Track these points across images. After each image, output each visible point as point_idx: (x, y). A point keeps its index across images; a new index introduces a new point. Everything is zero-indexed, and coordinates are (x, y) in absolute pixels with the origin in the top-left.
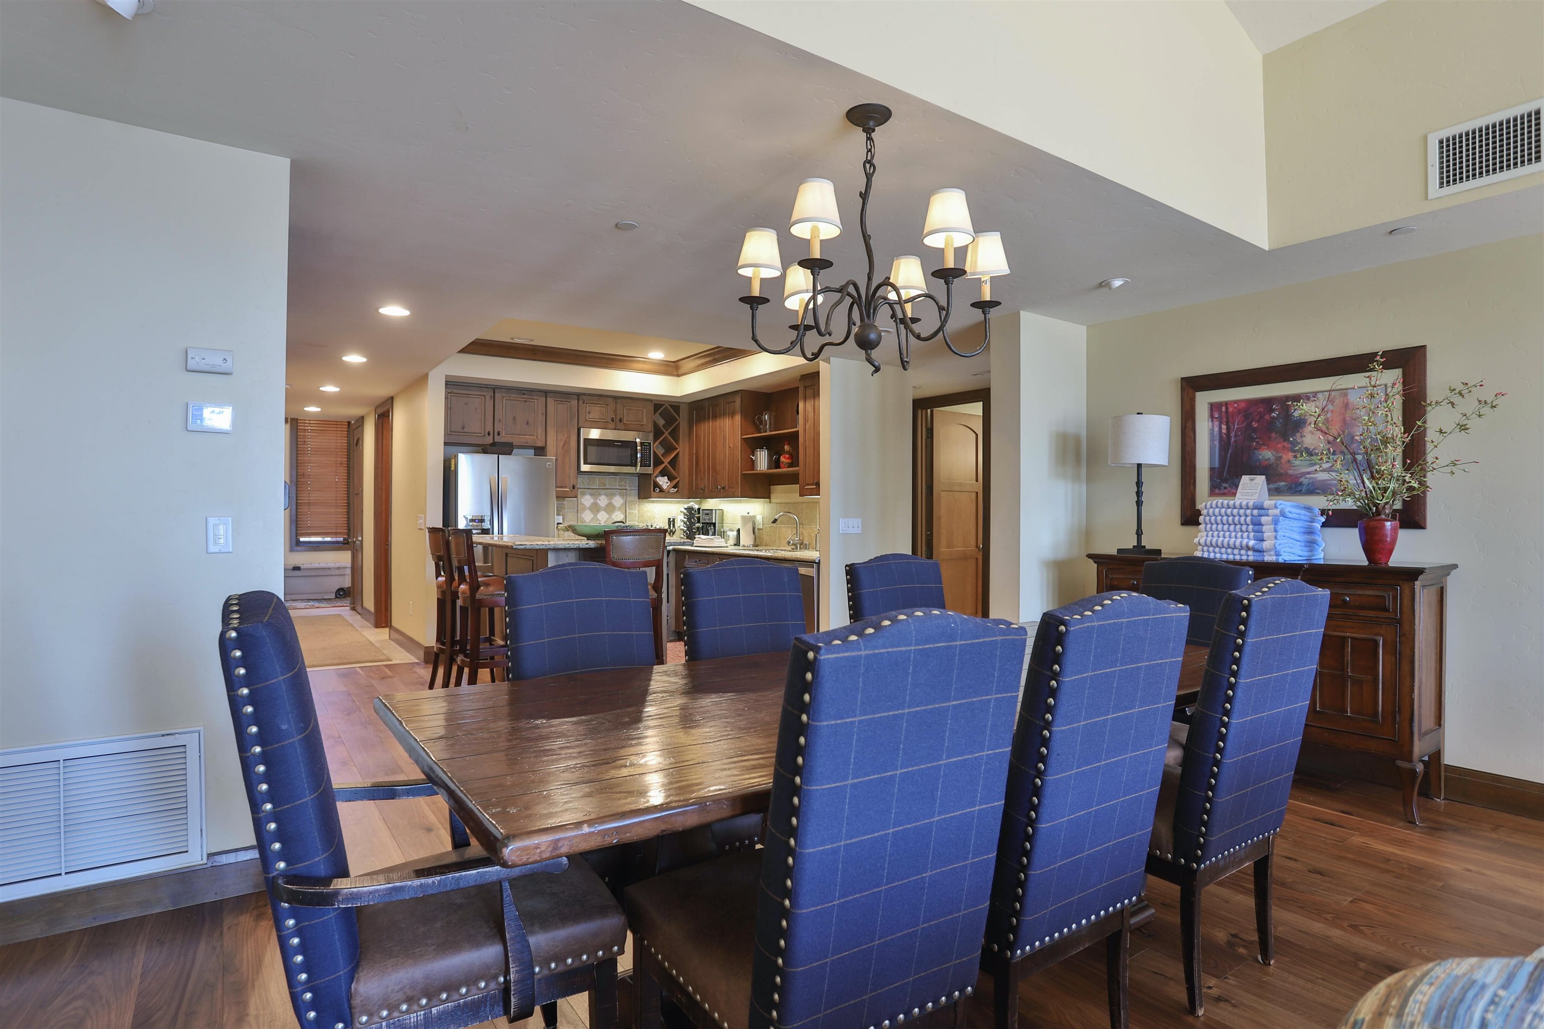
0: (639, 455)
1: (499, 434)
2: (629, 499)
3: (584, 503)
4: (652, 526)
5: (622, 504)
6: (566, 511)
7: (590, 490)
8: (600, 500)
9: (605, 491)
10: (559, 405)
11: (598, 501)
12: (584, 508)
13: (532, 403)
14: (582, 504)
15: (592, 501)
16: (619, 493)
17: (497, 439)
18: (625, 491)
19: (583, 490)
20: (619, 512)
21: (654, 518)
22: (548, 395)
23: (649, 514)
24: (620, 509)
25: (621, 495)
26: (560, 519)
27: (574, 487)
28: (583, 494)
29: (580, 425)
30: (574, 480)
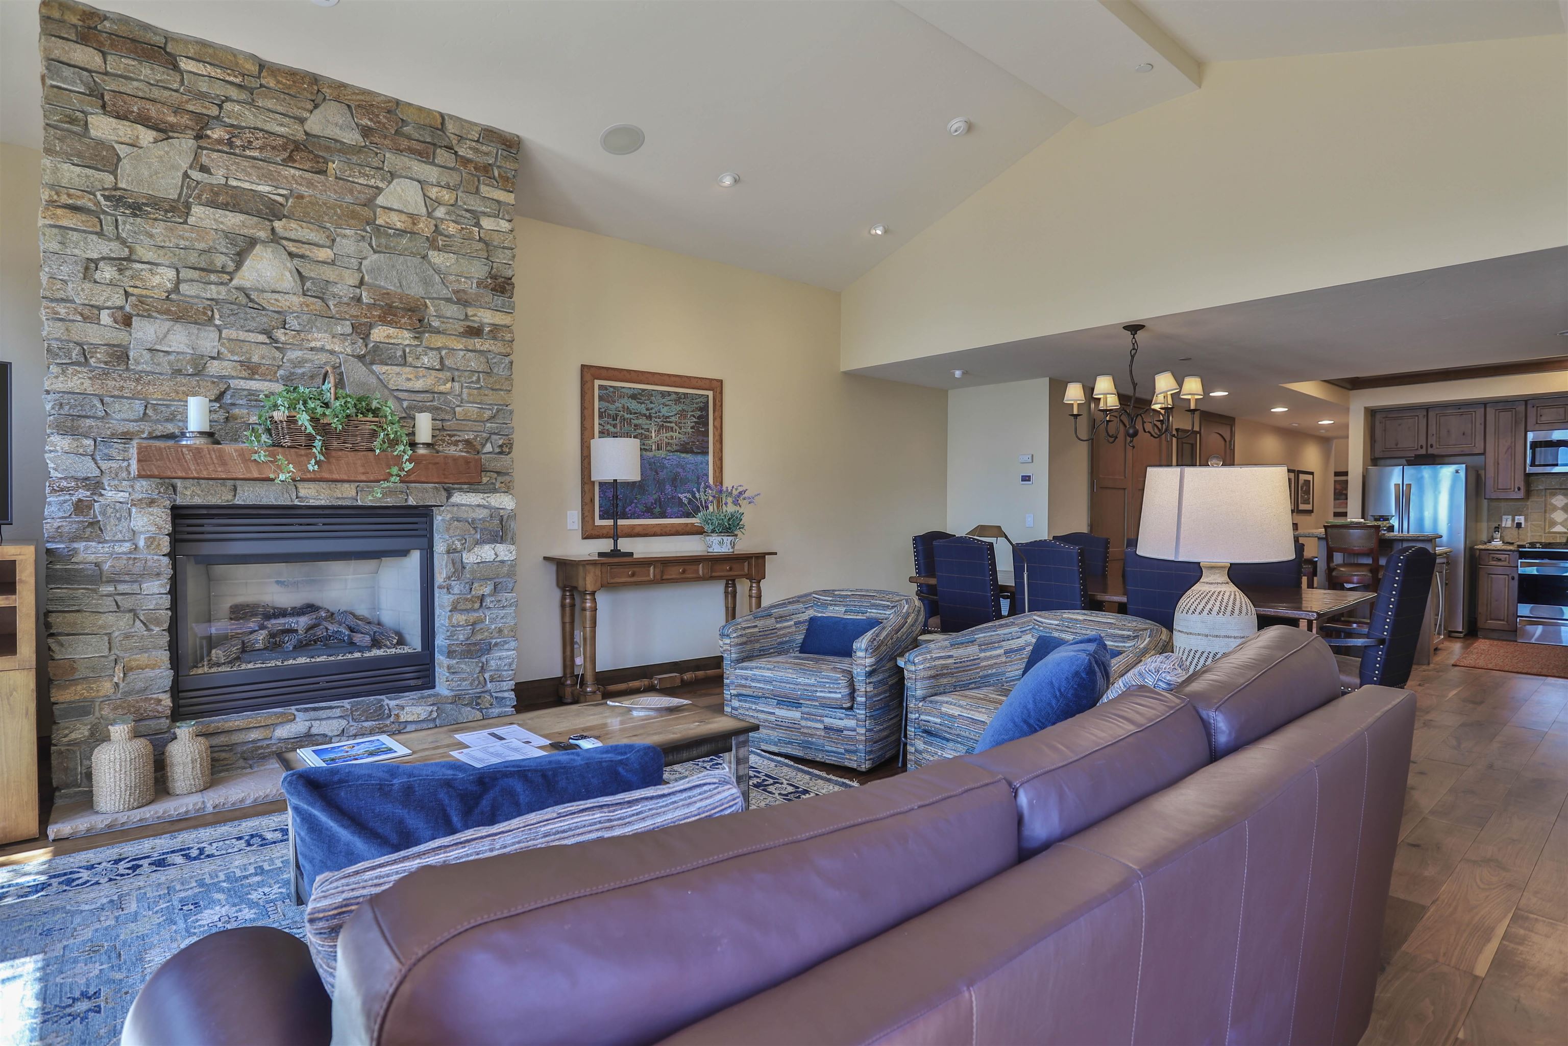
1: (1432, 446)
3: (1555, 503)
6: (1530, 511)
7: (1563, 491)
10: (1501, 413)
12: (1555, 508)
13: (1469, 415)
14: (1552, 504)
15: (1565, 501)
17: (1431, 451)
19: (1553, 491)
22: (1487, 406)
26: (1521, 519)
27: (1519, 489)
28: (1554, 495)
29: (1528, 428)
30: (1520, 482)
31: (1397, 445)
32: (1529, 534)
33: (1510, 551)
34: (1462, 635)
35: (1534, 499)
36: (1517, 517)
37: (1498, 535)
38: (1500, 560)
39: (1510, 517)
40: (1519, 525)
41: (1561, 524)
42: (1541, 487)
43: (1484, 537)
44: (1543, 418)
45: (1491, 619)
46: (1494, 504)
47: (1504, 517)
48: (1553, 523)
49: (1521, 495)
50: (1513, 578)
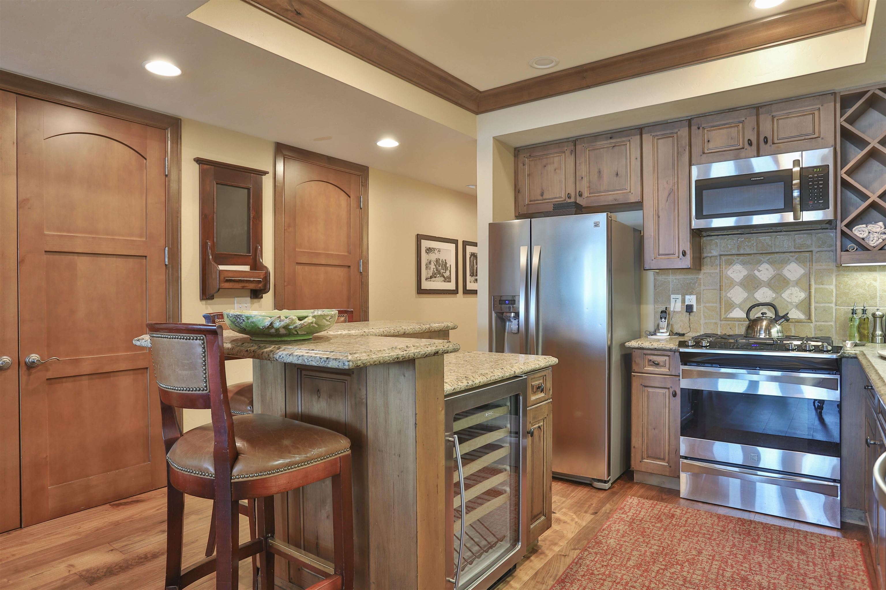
0: (796, 193)
1: (581, 195)
2: (816, 266)
3: (732, 276)
4: (864, 311)
5: (803, 275)
6: (702, 287)
7: (741, 258)
8: (759, 271)
9: (769, 257)
10: (660, 141)
11: (756, 272)
12: (732, 284)
13: (623, 147)
14: (729, 277)
15: (745, 272)
16: (796, 259)
17: (579, 201)
18: (807, 254)
19: (729, 257)
20: (796, 288)
21: (873, 297)
22: (644, 131)
23: (861, 291)
24: (797, 283)
25: (800, 261)
26: (691, 299)
27: (684, 254)
28: (730, 263)
29: (693, 162)
30: (686, 245)
31: (542, 195)
32: (702, 321)
33: (671, 350)
34: (607, 486)
35: (706, 269)
36: (687, 297)
37: (664, 324)
38: (657, 364)
39: (680, 297)
40: (689, 309)
41: (740, 306)
42: (715, 253)
43: (651, 327)
44: (711, 145)
45: (648, 457)
46: (661, 278)
47: (673, 296)
48: (731, 306)
49: (686, 262)
50: (675, 395)
